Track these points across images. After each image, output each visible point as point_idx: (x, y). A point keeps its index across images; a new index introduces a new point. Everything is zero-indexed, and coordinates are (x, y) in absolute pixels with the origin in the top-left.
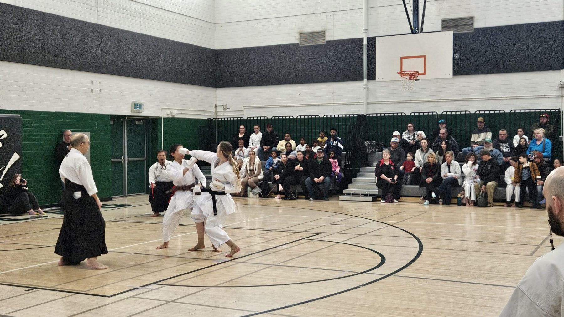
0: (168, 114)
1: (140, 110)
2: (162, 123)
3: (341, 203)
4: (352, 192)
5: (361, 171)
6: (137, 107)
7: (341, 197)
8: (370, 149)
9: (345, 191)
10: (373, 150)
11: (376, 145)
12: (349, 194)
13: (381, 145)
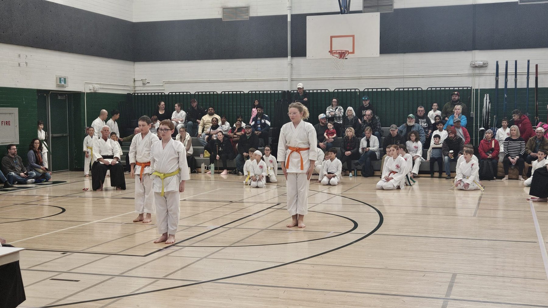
0: (91, 89)
1: (65, 84)
2: (85, 98)
6: (62, 81)
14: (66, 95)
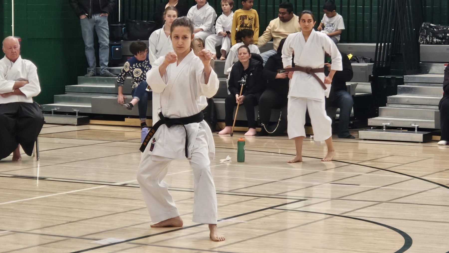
3: (362, 145)
4: (384, 124)
5: (405, 81)
7: (363, 133)
9: (371, 121)
12: (379, 128)
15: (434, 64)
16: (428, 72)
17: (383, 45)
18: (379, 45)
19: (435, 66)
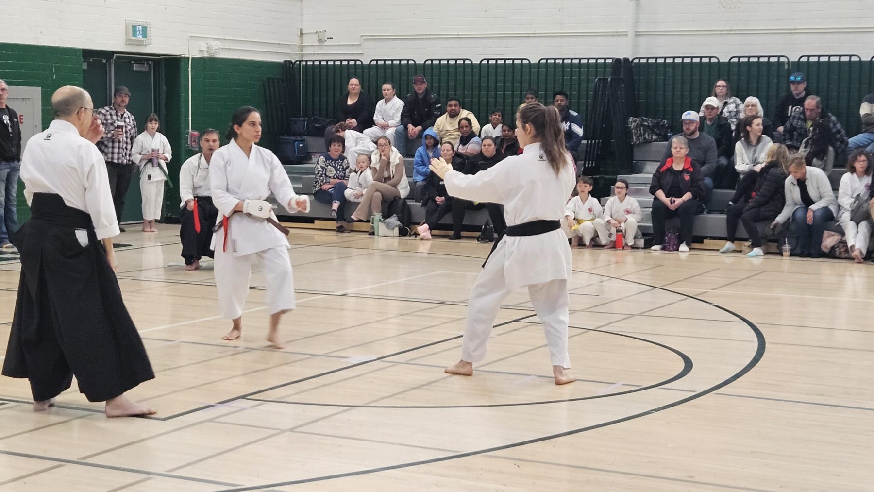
0: (202, 49)
1: (145, 39)
2: (190, 69)
6: (138, 32)
8: (640, 135)
10: (646, 136)
11: (653, 127)
13: (663, 125)
14: (150, 62)
15: (648, 163)
16: (643, 171)
17: (593, 142)
18: (590, 142)
19: (648, 164)
